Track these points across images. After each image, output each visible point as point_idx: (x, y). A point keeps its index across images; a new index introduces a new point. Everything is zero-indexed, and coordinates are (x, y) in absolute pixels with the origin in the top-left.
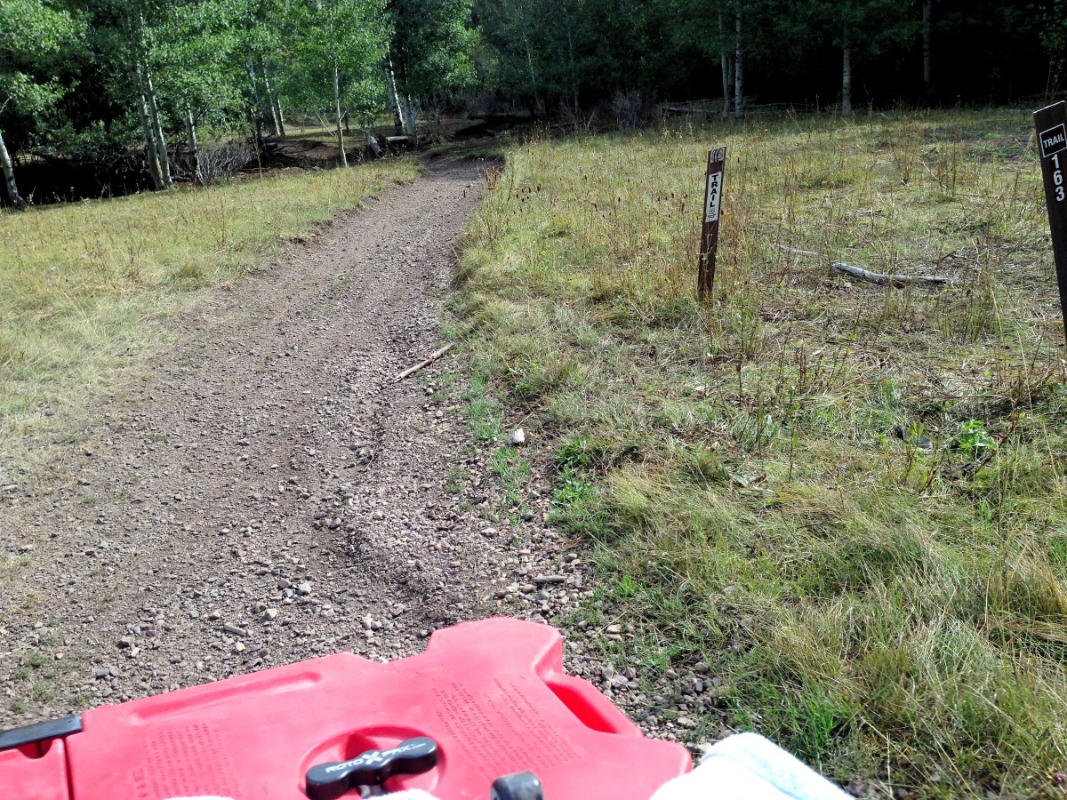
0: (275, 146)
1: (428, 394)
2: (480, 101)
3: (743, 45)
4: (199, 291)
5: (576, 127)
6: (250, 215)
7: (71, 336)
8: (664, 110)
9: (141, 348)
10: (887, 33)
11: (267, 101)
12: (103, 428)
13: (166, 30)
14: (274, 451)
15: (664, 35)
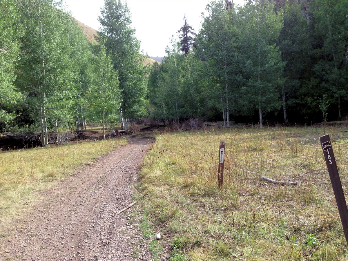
0: (83, 133)
1: (128, 219)
2: (148, 120)
3: (229, 107)
4: (53, 182)
5: (178, 129)
6: (72, 156)
7: (8, 197)
8: (206, 124)
9: (31, 202)
10: (272, 105)
11: (82, 119)
12: (15, 231)
13: (52, 98)
14: (73, 241)
15: (205, 103)
